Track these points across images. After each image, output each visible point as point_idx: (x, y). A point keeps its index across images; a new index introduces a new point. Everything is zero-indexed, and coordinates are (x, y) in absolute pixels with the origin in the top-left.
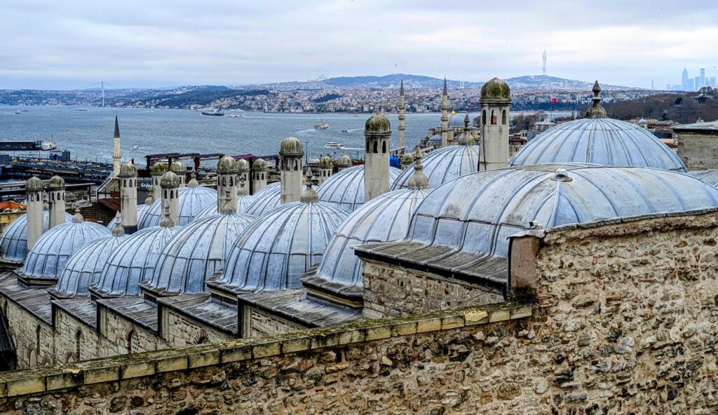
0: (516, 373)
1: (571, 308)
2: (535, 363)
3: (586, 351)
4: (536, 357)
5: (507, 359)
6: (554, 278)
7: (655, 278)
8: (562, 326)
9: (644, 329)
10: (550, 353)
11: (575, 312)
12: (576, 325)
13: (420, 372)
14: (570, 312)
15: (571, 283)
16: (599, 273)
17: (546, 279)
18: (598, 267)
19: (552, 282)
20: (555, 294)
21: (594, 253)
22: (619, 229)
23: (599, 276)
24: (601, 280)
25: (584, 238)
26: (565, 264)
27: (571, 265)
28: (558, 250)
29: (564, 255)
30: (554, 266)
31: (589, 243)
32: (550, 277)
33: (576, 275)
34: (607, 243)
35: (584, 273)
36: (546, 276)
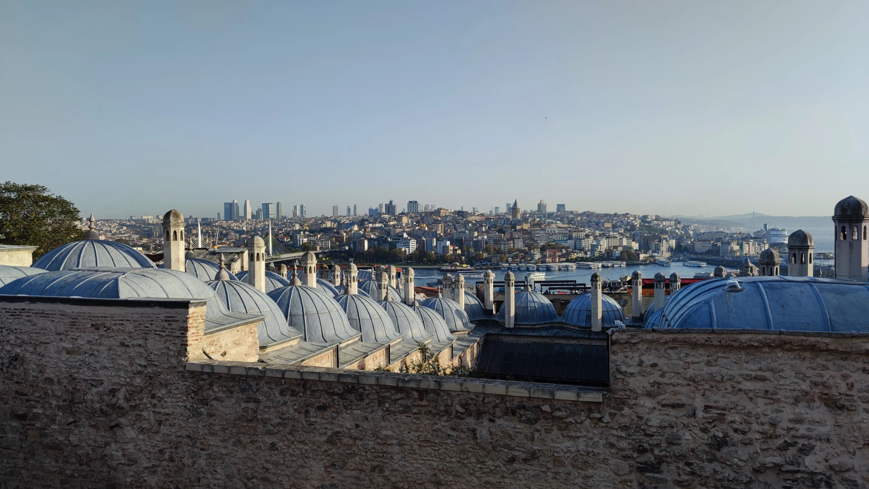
0: (590, 449)
1: (656, 405)
2: (612, 445)
3: (676, 450)
4: (613, 440)
5: (579, 434)
6: (632, 374)
7: (779, 396)
8: (644, 419)
9: (764, 447)
10: (630, 441)
11: (661, 410)
12: (661, 422)
13: (491, 424)
14: (654, 408)
15: (655, 382)
16: (692, 378)
17: (621, 373)
18: (691, 372)
19: (629, 377)
20: (632, 389)
21: (684, 358)
22: (712, 340)
23: (694, 381)
24: (699, 386)
25: (666, 342)
26: (646, 363)
27: (654, 365)
28: (635, 349)
29: (643, 354)
30: (631, 362)
31: (677, 348)
32: (626, 372)
33: (662, 376)
34: (701, 351)
35: (672, 375)
36: (622, 370)
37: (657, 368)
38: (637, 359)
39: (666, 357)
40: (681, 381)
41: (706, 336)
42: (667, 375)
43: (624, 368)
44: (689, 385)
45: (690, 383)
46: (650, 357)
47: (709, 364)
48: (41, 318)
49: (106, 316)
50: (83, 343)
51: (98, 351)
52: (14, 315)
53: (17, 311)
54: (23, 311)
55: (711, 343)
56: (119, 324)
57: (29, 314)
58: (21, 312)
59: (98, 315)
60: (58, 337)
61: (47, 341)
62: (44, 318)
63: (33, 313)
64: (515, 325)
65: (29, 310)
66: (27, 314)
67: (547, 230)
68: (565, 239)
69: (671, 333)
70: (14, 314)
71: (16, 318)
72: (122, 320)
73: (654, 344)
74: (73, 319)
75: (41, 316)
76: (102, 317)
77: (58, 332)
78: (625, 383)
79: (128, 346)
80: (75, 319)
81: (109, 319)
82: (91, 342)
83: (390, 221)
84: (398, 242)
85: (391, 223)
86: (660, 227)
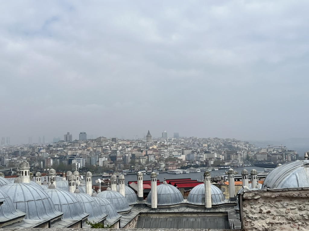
6: (256, 218)
15: (270, 223)
16: (292, 218)
17: (249, 218)
18: (291, 215)
19: (254, 220)
20: (257, 227)
21: (286, 207)
22: (302, 194)
23: (292, 220)
24: (296, 223)
25: (276, 197)
26: (264, 211)
27: (269, 212)
28: (257, 203)
29: (262, 206)
30: (255, 211)
31: (282, 200)
32: (252, 217)
33: (274, 219)
34: (296, 202)
35: (280, 217)
36: (249, 217)
37: (271, 214)
38: (258, 209)
39: (275, 207)
40: (285, 221)
41: (298, 192)
42: (277, 218)
43: (250, 215)
44: (290, 223)
45: (290, 222)
46: (266, 207)
47: (300, 209)
55: (301, 196)
64: (158, 206)
67: (168, 149)
68: (180, 154)
69: (278, 191)
73: (268, 199)
78: (252, 224)
83: (68, 146)
84: (73, 159)
85: (69, 147)
86: (236, 146)
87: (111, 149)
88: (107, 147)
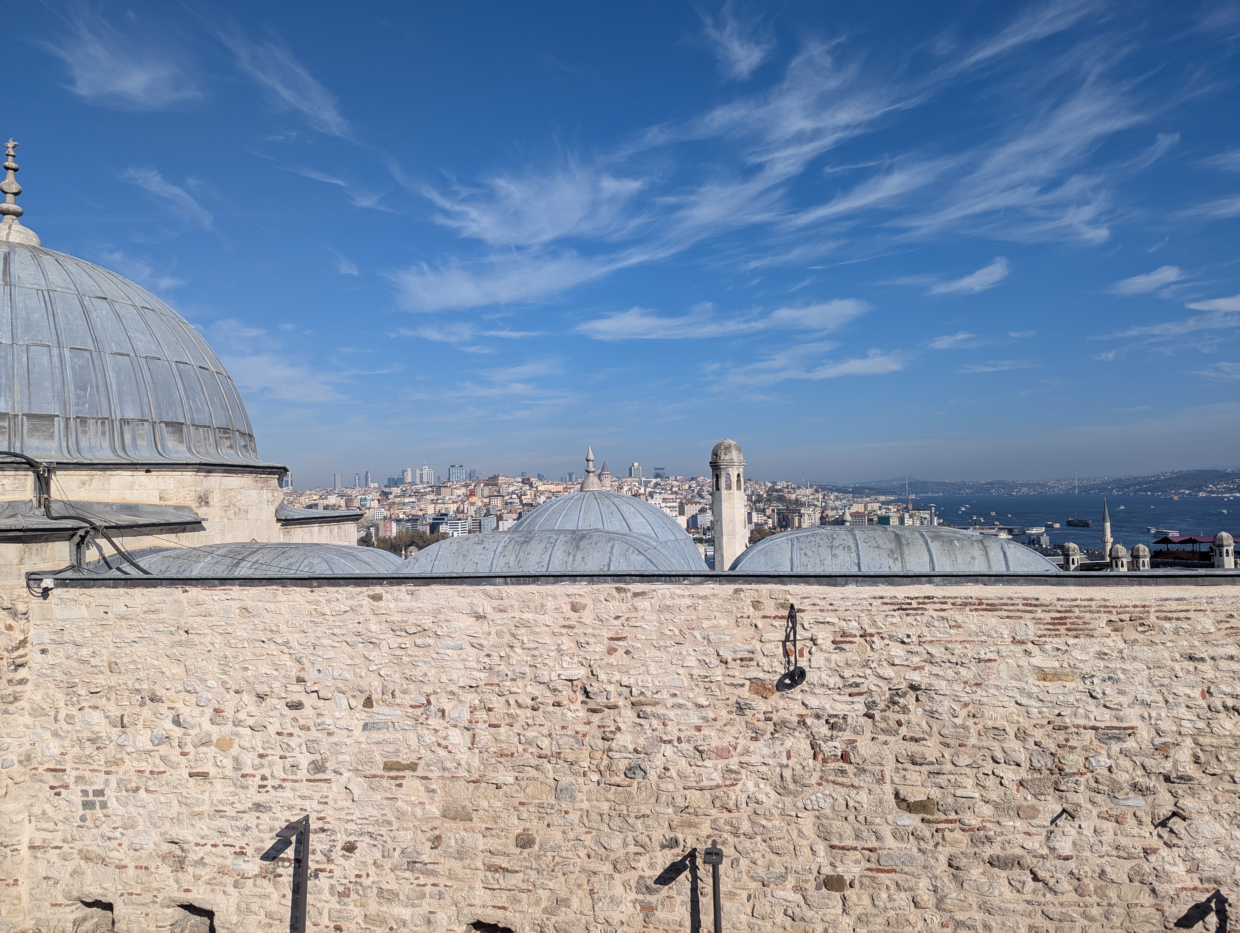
48: (974, 613)
49: (1147, 604)
50: (1084, 657)
51: (1124, 671)
52: (904, 610)
53: (913, 602)
54: (927, 601)
56: (1178, 619)
57: (945, 607)
58: (924, 603)
59: (1126, 602)
60: (1019, 649)
61: (990, 656)
62: (982, 613)
63: (953, 604)
65: (944, 598)
66: (938, 606)
70: (903, 607)
71: (908, 615)
72: (1187, 611)
74: (1059, 612)
75: (976, 610)
76: (1135, 606)
77: (1018, 638)
79: (1202, 660)
80: (1066, 612)
81: (1153, 610)
82: (1106, 654)
83: (425, 494)
84: (442, 523)
85: (428, 497)
86: (793, 497)
87: (521, 501)
88: (514, 496)
